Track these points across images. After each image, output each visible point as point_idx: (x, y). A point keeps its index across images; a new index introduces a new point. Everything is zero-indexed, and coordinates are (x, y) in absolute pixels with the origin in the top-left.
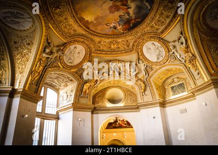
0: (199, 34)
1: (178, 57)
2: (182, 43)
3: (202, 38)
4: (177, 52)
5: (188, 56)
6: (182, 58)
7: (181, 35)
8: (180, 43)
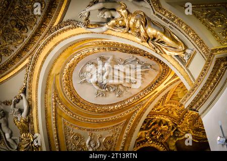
0: (56, 101)
1: (7, 136)
2: (21, 111)
3: (58, 111)
4: (7, 125)
5: (25, 139)
6: (14, 141)
7: (22, 95)
8: (16, 110)
